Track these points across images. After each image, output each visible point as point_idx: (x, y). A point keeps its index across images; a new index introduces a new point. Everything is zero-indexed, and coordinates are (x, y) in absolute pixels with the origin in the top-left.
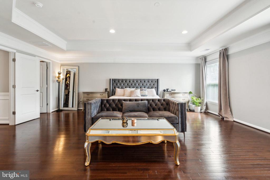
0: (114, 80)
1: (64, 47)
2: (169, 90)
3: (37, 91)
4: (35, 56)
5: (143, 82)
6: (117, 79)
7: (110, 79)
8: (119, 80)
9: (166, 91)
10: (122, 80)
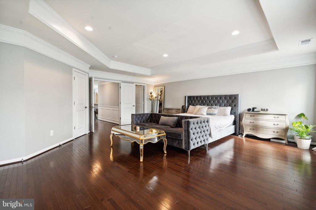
0: (189, 97)
1: (149, 74)
2: (255, 110)
3: (134, 106)
4: (133, 83)
5: (219, 98)
6: (192, 96)
7: (185, 97)
8: (194, 97)
9: (252, 110)
10: (197, 97)
